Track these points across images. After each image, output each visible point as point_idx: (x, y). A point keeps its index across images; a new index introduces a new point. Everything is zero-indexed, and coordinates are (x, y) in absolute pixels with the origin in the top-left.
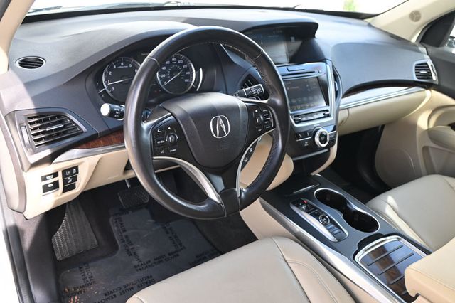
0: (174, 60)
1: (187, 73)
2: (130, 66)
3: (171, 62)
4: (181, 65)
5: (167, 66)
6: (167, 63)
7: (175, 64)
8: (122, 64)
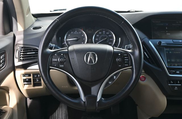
0: (104, 32)
1: (111, 39)
2: (80, 33)
3: (102, 33)
4: (108, 35)
5: (100, 35)
6: (100, 33)
7: (104, 34)
8: (76, 31)
